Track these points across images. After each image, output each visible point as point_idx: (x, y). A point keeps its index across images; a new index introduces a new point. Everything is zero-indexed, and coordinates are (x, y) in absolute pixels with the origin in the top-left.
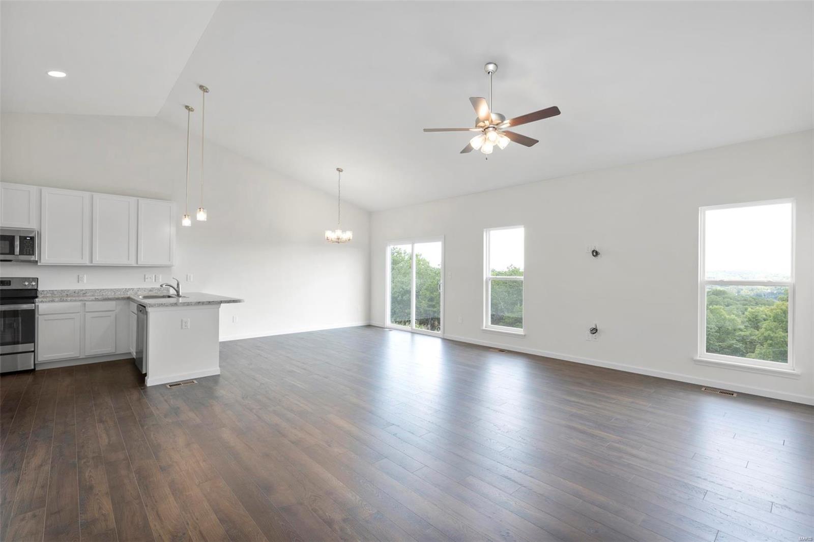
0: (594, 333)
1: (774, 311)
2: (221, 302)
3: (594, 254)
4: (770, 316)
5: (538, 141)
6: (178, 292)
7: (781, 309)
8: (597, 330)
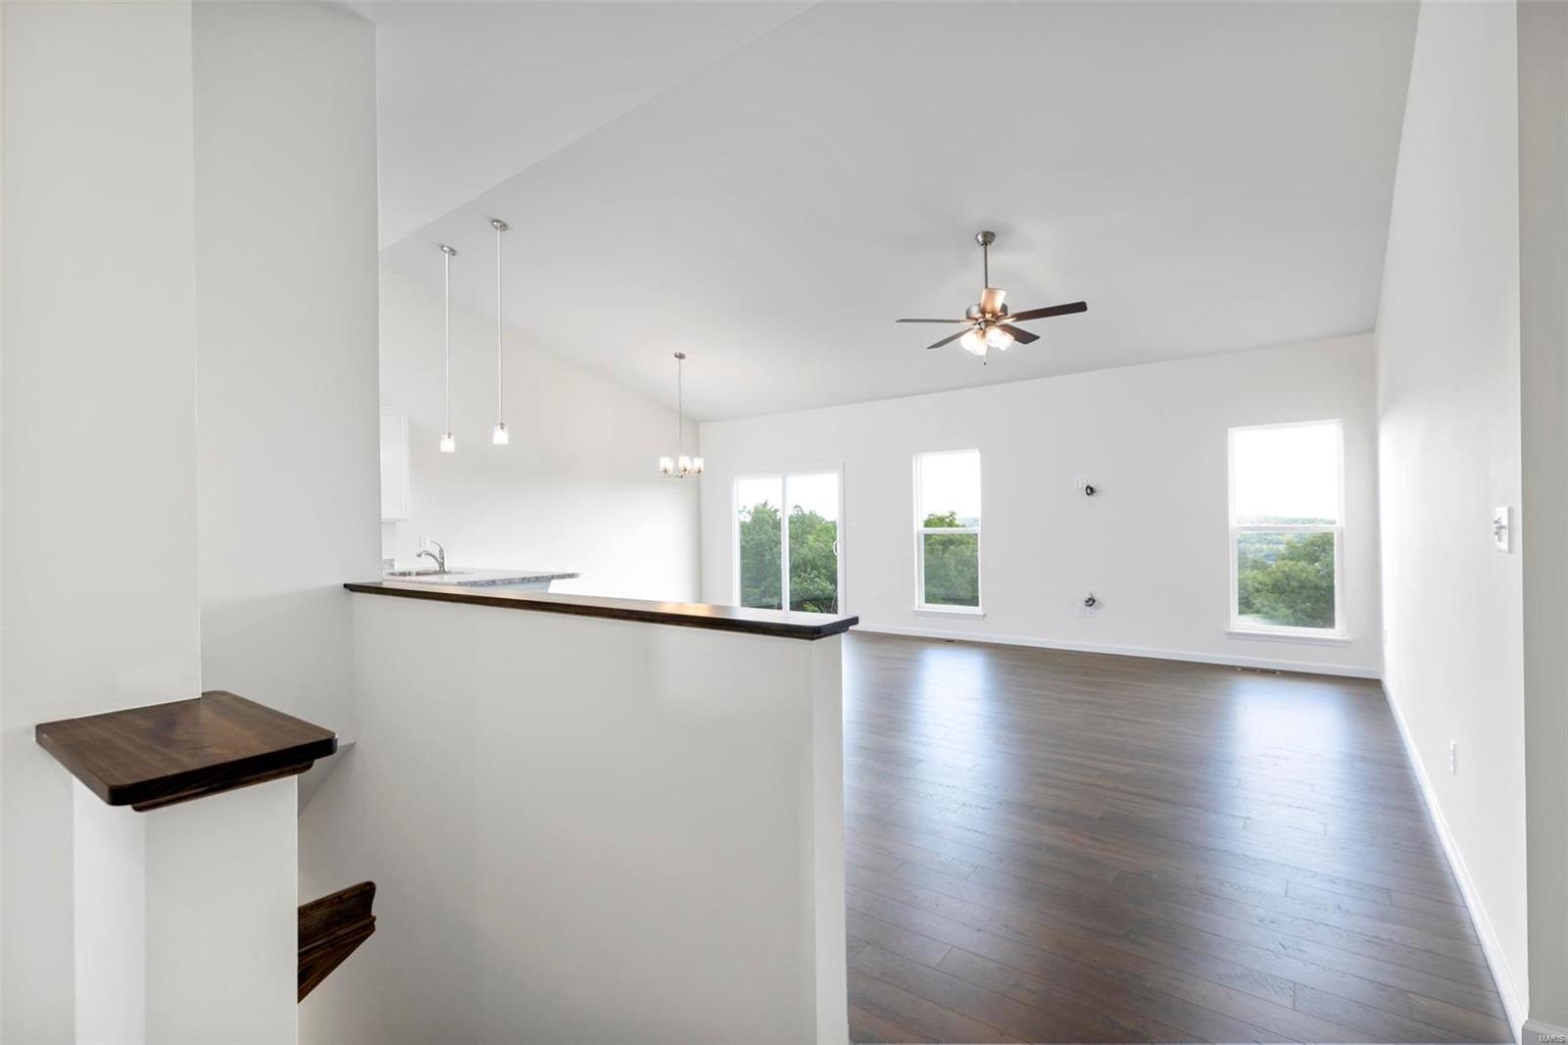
0: (1091, 605)
1: (1273, 575)
2: (553, 577)
3: (1089, 491)
4: (1267, 585)
5: (1038, 338)
6: (442, 565)
7: (1283, 572)
8: (1094, 601)
